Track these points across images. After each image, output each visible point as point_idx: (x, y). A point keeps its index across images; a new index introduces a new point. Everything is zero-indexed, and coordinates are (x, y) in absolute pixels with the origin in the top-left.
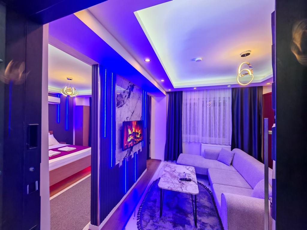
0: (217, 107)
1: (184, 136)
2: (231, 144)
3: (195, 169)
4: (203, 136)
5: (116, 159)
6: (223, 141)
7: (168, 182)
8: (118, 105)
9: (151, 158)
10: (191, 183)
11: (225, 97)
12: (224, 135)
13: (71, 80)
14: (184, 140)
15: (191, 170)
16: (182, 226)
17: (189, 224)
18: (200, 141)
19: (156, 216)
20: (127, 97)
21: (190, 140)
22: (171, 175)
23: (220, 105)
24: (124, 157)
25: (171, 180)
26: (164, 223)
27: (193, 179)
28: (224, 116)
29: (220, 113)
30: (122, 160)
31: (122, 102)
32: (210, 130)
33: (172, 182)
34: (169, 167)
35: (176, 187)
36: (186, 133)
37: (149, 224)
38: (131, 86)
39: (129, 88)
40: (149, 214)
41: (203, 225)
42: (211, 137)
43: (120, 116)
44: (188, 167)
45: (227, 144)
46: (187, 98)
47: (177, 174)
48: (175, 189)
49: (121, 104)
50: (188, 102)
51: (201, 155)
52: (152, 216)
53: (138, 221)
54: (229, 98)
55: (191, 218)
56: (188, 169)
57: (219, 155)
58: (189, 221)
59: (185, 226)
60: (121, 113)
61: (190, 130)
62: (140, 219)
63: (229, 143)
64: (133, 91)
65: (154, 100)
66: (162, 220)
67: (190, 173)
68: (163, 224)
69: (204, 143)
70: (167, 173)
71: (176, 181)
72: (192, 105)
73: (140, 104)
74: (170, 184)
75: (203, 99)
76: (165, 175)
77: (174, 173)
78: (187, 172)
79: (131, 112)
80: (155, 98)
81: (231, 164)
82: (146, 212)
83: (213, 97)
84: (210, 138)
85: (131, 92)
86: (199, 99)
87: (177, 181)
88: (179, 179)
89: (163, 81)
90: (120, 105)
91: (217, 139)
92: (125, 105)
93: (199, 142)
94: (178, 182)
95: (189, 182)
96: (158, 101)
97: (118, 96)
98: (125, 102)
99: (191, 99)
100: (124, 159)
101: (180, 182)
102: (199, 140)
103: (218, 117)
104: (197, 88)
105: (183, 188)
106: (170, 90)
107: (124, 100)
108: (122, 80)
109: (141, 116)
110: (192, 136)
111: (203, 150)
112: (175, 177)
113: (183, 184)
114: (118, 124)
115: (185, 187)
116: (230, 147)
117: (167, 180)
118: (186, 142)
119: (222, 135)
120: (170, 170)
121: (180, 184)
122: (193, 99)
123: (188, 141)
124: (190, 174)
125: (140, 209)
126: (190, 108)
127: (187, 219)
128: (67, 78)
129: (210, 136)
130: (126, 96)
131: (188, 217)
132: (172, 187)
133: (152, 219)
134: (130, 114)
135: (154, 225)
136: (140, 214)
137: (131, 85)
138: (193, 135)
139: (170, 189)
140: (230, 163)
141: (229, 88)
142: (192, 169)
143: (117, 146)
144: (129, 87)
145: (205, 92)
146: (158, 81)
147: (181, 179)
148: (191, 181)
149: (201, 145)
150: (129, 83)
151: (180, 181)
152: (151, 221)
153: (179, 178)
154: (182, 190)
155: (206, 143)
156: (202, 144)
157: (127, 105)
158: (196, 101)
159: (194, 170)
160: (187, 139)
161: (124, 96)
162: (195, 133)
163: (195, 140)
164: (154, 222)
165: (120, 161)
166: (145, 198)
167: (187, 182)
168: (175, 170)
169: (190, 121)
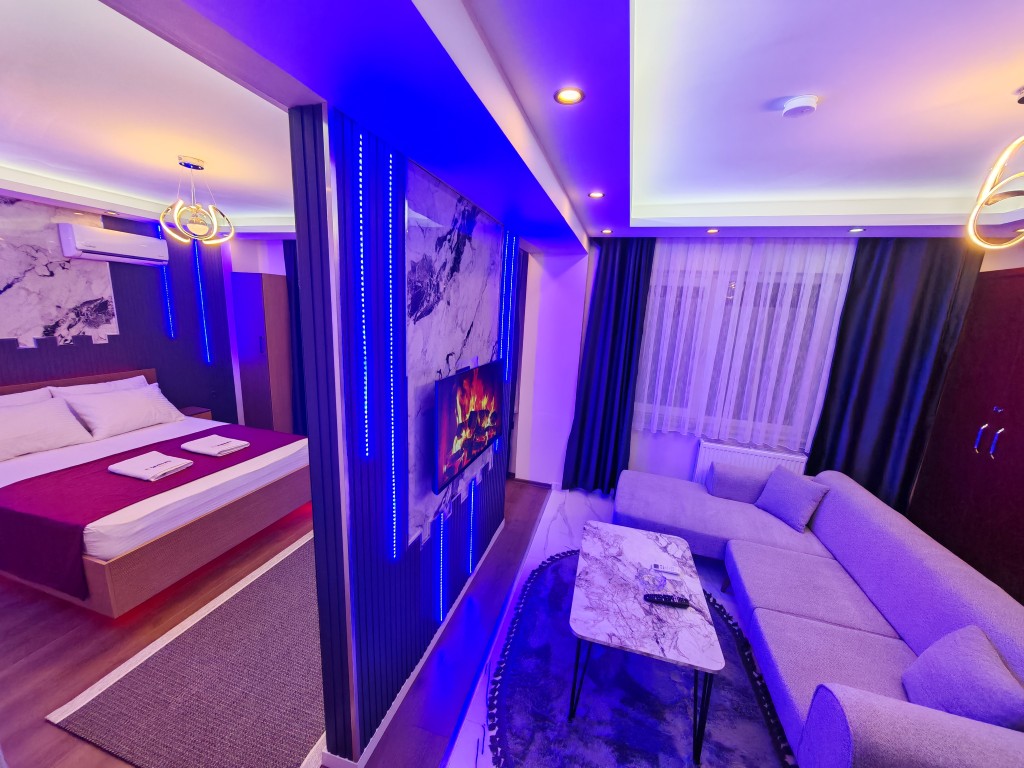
0: (785, 311)
1: (641, 408)
2: (808, 448)
3: (692, 547)
4: (709, 411)
5: (412, 522)
6: (783, 438)
7: (604, 611)
8: (415, 307)
9: (517, 477)
10: (689, 615)
11: (822, 275)
12: (789, 418)
13: (196, 167)
14: (639, 424)
15: (679, 554)
16: (647, 759)
17: (672, 752)
18: (699, 432)
19: (554, 716)
21: (661, 423)
22: (610, 575)
23: (795, 304)
24: (436, 509)
25: (613, 601)
26: (586, 744)
27: (690, 596)
28: (805, 346)
29: (788, 336)
30: (431, 519)
31: (430, 295)
32: (741, 394)
33: (620, 611)
34: (594, 535)
35: (636, 635)
36: (651, 399)
37: (532, 748)
38: (463, 218)
39: (458, 225)
40: (530, 705)
41: (718, 756)
42: (739, 418)
43: (424, 352)
44: (664, 539)
45: (798, 446)
46: (671, 268)
47: (630, 574)
48: (632, 645)
49: (425, 304)
50: (674, 283)
51: (691, 478)
52: (541, 718)
53: (494, 733)
54: (838, 278)
55: (677, 728)
56: (665, 549)
57: (763, 488)
58: (670, 738)
59: (657, 758)
60: (426, 341)
61: (665, 391)
62: (498, 724)
63: (805, 444)
64: (470, 239)
65: (535, 268)
66: (577, 732)
67: (677, 570)
68: (581, 750)
69: (710, 441)
70: (595, 567)
71: (635, 607)
72: (689, 294)
73: (493, 293)
74: (613, 620)
75: (734, 273)
76: (587, 573)
77: (618, 564)
78: (667, 563)
79: (463, 332)
80: (542, 258)
81: (810, 526)
82: (517, 697)
83: (774, 271)
84: (735, 420)
85: (464, 245)
86: (716, 273)
87: (637, 605)
88: (641, 598)
89: (597, 195)
90: (421, 306)
91: (763, 425)
92: (442, 304)
93: (691, 435)
94: (641, 614)
95: (680, 610)
96: (555, 273)
97: (414, 270)
98: (441, 290)
99: (683, 272)
100: (438, 513)
101: (648, 613)
102: (693, 427)
103: (778, 351)
104: (721, 229)
105: (666, 643)
106: (607, 232)
107: (438, 284)
108: (432, 186)
109: (496, 339)
110: (672, 412)
111: (703, 464)
112: (624, 585)
113: (660, 620)
114: (416, 390)
115: (670, 637)
116: (805, 459)
117: (600, 599)
118: (647, 431)
119: (781, 416)
120: (602, 550)
121: (649, 619)
122: (693, 275)
123: (655, 430)
124: (677, 575)
125: (495, 683)
126: (679, 305)
127: (662, 727)
128: (178, 162)
129: (737, 415)
130: (445, 264)
131: (665, 720)
132: (621, 632)
133: (543, 729)
134: (460, 336)
135: (551, 752)
136: (496, 706)
137: (463, 212)
138: (675, 405)
139: (615, 642)
140: (804, 521)
141: (846, 240)
142: (680, 548)
143: (412, 477)
144: (455, 221)
145: (746, 248)
146: (577, 195)
147: (649, 598)
148: (690, 608)
149: (699, 444)
150: (460, 201)
151: (647, 605)
152: (538, 736)
153: (643, 591)
154: (663, 650)
155: (718, 441)
156: (702, 441)
157: (449, 303)
158: (705, 283)
159: (689, 554)
160: (649, 421)
161: (437, 266)
162: (683, 402)
163: (679, 426)
164: (547, 738)
165: (421, 526)
166: (508, 639)
167: (671, 610)
168: (620, 554)
169: (670, 359)
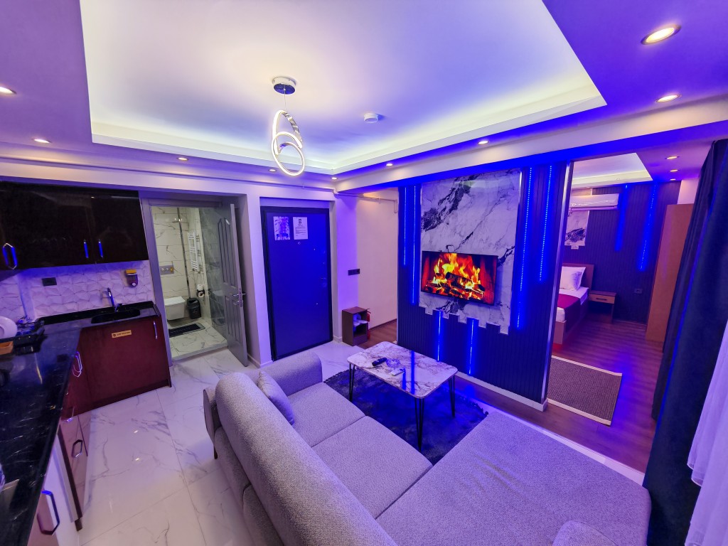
5: (422, 299)
8: (426, 226)
20: (447, 210)
24: (437, 307)
30: (433, 308)
31: (434, 222)
39: (456, 190)
43: (431, 242)
49: (432, 225)
60: (432, 238)
64: (467, 192)
79: (462, 236)
85: (462, 196)
90: (429, 225)
92: (442, 225)
97: (426, 214)
100: (438, 310)
107: (440, 218)
109: (512, 244)
130: (444, 209)
134: (458, 238)
147: (385, 359)
148: (373, 366)
157: (448, 224)
161: (439, 211)
